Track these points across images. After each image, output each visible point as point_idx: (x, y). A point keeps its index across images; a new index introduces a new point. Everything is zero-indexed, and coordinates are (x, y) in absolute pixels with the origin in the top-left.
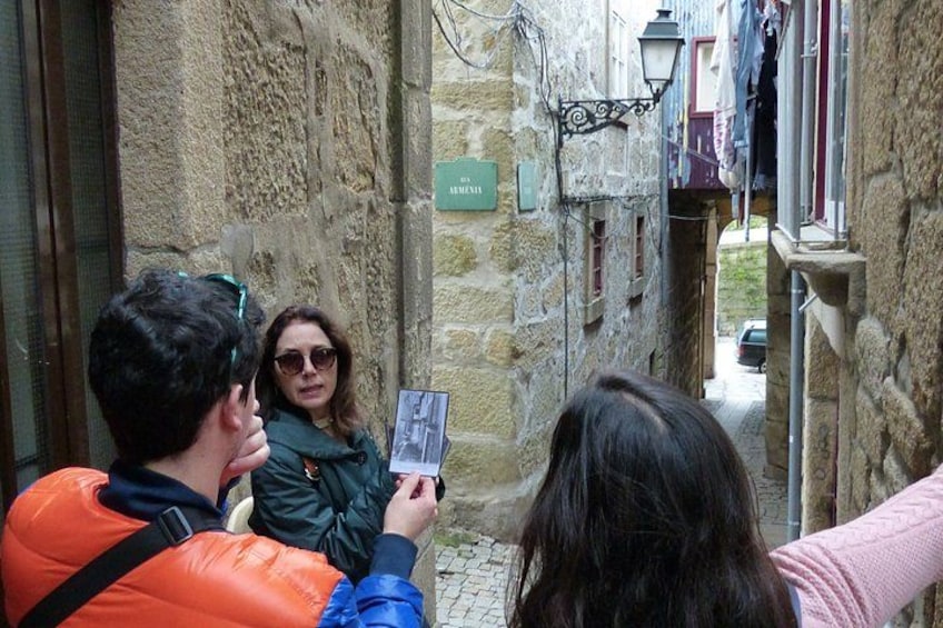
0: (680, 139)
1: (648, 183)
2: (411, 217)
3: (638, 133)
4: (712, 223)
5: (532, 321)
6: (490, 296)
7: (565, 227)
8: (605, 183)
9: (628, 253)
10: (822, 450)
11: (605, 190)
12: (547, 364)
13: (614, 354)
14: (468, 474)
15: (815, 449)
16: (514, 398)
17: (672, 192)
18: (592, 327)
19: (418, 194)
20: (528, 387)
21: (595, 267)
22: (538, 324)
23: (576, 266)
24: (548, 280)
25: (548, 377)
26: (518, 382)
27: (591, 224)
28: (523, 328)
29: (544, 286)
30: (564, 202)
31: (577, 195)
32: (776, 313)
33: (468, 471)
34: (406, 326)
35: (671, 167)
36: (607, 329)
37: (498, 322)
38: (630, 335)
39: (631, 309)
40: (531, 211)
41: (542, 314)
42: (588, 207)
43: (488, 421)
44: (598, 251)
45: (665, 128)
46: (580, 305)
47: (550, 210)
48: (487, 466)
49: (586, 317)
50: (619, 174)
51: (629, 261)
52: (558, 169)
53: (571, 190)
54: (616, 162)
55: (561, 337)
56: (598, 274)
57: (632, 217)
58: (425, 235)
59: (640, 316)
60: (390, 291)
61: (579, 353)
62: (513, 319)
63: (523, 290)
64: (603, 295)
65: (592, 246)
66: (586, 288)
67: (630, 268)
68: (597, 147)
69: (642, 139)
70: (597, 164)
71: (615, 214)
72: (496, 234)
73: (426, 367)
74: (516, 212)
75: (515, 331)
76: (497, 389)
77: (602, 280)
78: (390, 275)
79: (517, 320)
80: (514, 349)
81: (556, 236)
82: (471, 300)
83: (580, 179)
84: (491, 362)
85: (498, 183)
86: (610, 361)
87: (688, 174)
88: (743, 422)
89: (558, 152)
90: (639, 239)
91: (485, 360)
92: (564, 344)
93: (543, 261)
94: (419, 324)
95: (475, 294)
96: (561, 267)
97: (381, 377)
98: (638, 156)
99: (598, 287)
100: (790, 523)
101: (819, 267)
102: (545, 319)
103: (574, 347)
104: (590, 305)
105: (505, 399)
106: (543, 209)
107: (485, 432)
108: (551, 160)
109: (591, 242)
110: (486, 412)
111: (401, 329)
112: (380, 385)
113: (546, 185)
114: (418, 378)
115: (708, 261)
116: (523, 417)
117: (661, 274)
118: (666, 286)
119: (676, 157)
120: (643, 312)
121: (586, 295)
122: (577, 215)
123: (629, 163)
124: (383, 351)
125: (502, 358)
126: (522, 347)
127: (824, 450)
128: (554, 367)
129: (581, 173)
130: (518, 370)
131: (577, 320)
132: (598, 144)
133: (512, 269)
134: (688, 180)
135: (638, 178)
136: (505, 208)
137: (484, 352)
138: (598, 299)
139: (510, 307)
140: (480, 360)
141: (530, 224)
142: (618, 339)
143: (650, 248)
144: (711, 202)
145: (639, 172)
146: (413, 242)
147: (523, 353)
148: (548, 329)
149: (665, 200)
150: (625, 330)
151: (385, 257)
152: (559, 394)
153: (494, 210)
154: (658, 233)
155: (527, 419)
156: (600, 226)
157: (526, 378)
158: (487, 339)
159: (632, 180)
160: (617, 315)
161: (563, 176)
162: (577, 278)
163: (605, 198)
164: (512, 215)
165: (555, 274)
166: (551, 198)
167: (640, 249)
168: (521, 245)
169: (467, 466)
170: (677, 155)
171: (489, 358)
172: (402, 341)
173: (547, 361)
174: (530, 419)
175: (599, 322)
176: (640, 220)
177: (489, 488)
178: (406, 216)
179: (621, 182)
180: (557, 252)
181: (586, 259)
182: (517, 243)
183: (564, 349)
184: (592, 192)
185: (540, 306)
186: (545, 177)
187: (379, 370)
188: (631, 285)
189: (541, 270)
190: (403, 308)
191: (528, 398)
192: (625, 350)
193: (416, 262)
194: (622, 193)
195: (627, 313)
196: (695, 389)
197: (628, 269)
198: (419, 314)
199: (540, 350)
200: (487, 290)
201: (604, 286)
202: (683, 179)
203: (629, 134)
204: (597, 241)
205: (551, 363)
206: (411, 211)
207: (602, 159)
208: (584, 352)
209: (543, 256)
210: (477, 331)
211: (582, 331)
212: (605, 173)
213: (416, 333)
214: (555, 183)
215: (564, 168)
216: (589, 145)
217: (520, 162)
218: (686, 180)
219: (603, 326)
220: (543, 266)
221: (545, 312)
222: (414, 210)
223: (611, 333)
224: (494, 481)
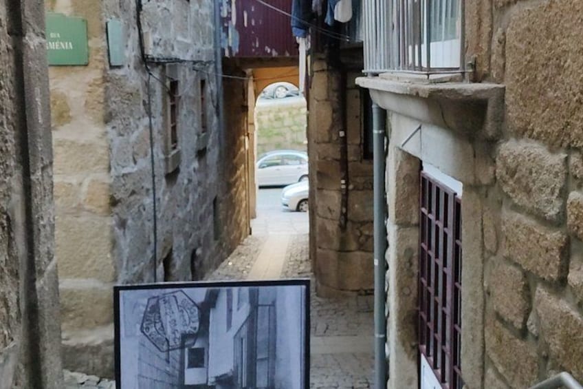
0: (230, 13)
1: (206, 50)
2: (30, 55)
3: (197, 6)
4: (251, 89)
5: (125, 171)
6: (86, 148)
7: (147, 84)
8: (176, 48)
9: (195, 111)
10: (408, 270)
11: (177, 53)
12: (139, 211)
13: (188, 199)
14: (72, 319)
15: (402, 269)
16: (114, 243)
17: (224, 59)
18: (172, 177)
19: (34, 30)
20: (124, 232)
21: (172, 123)
22: (130, 174)
23: (158, 121)
24: (136, 133)
25: (139, 223)
26: (116, 228)
27: (168, 83)
28: (117, 177)
29: (133, 137)
30: (145, 62)
31: (155, 56)
32: (325, 158)
33: (71, 315)
34: (31, 171)
35: (222, 37)
36: (182, 178)
37: (95, 172)
38: (200, 183)
39: (199, 160)
40: (119, 67)
41: (132, 164)
42: (164, 67)
43: (89, 266)
44: (173, 107)
45: (217, 4)
46: (162, 156)
47: (135, 68)
48: (89, 309)
49: (167, 167)
50: (186, 41)
51: (196, 119)
52: (140, 29)
53: (151, 51)
54: (183, 30)
55: (148, 185)
56: (174, 128)
57: (196, 79)
58: (43, 75)
59: (206, 166)
60: (13, 132)
61: (164, 199)
62: (110, 169)
63: (118, 141)
64: (179, 147)
65: (169, 104)
66: (166, 142)
67: (197, 125)
68: (168, 14)
69: (200, 10)
70: (169, 29)
71: (184, 76)
72: (89, 88)
73: (50, 214)
74: (108, 67)
75: (112, 180)
76: (97, 235)
77: (178, 135)
78: (13, 115)
79: (113, 170)
80: (112, 198)
81: (141, 93)
82: (66, 151)
83: (157, 41)
84: (89, 211)
85: (88, 38)
86: (186, 206)
87: (238, 44)
88: (287, 252)
89: (138, 14)
90: (202, 99)
91: (84, 210)
92: (151, 191)
93: (131, 114)
94: (43, 169)
95: (69, 147)
96: (146, 121)
97: (9, 226)
98: (198, 26)
99: (175, 141)
100: (377, 335)
101: (460, 94)
102: (135, 169)
103: (159, 194)
104: (170, 156)
105: (105, 245)
106: (129, 66)
107: (87, 278)
108: (134, 21)
109: (168, 99)
110: (87, 258)
111: (27, 174)
112: (9, 234)
113: (130, 43)
114: (44, 226)
115: (250, 121)
116: (122, 260)
117: (219, 131)
118: (223, 141)
119: (226, 30)
120: (208, 162)
121: (166, 147)
122: (156, 73)
123: (191, 32)
124: (10, 199)
125: (101, 207)
126: (118, 196)
127: (409, 270)
128: (144, 213)
129: (157, 36)
130: (116, 217)
131: (161, 170)
132: (168, 10)
133: (106, 122)
134: (237, 50)
135: (199, 46)
136: (98, 63)
137: (82, 202)
138: (175, 152)
139: (106, 157)
140: (79, 208)
141: (119, 79)
142: (190, 186)
143: (211, 108)
144: (249, 71)
145: (199, 40)
146: (33, 81)
147: (119, 201)
148: (138, 178)
149: (220, 66)
150: (195, 179)
151: (7, 95)
152: (149, 237)
153: (86, 65)
154: (215, 94)
155: (125, 263)
156: (174, 85)
157: (122, 224)
158: (84, 189)
159: (194, 46)
160: (190, 166)
161: (145, 37)
162: (159, 132)
163: (177, 60)
164: (105, 70)
165: (141, 128)
166: (135, 56)
167: (204, 109)
168: (113, 99)
169: (69, 311)
170: (227, 28)
171: (87, 207)
172: (28, 188)
173: (139, 207)
174: (128, 261)
175: (177, 171)
176: (203, 82)
177: (92, 329)
178: (25, 52)
179: (186, 48)
180: (142, 107)
181: (164, 115)
182: (110, 97)
183: (152, 196)
184: (165, 55)
185: (131, 158)
186: (129, 36)
187: (8, 219)
188: (198, 139)
189: (130, 123)
190: (27, 151)
191: (125, 243)
192: (196, 196)
193: (36, 105)
194: (188, 58)
195: (196, 165)
196: (245, 228)
197: (195, 125)
198: (42, 159)
199: (132, 198)
200: (82, 142)
201: (179, 139)
202: (233, 49)
203: (191, 5)
204: (173, 99)
205: (141, 208)
206: (29, 47)
207: (172, 25)
208: (167, 198)
209: (132, 111)
210: (74, 181)
211: (164, 181)
212: (175, 39)
213: (40, 178)
214: (137, 43)
215: (145, 30)
216: (162, 10)
217: (108, 20)
218: (236, 50)
219: (180, 176)
220: (131, 120)
221: (135, 162)
222: (32, 47)
223: (186, 181)
224: (96, 322)
